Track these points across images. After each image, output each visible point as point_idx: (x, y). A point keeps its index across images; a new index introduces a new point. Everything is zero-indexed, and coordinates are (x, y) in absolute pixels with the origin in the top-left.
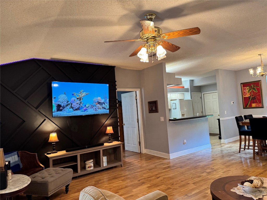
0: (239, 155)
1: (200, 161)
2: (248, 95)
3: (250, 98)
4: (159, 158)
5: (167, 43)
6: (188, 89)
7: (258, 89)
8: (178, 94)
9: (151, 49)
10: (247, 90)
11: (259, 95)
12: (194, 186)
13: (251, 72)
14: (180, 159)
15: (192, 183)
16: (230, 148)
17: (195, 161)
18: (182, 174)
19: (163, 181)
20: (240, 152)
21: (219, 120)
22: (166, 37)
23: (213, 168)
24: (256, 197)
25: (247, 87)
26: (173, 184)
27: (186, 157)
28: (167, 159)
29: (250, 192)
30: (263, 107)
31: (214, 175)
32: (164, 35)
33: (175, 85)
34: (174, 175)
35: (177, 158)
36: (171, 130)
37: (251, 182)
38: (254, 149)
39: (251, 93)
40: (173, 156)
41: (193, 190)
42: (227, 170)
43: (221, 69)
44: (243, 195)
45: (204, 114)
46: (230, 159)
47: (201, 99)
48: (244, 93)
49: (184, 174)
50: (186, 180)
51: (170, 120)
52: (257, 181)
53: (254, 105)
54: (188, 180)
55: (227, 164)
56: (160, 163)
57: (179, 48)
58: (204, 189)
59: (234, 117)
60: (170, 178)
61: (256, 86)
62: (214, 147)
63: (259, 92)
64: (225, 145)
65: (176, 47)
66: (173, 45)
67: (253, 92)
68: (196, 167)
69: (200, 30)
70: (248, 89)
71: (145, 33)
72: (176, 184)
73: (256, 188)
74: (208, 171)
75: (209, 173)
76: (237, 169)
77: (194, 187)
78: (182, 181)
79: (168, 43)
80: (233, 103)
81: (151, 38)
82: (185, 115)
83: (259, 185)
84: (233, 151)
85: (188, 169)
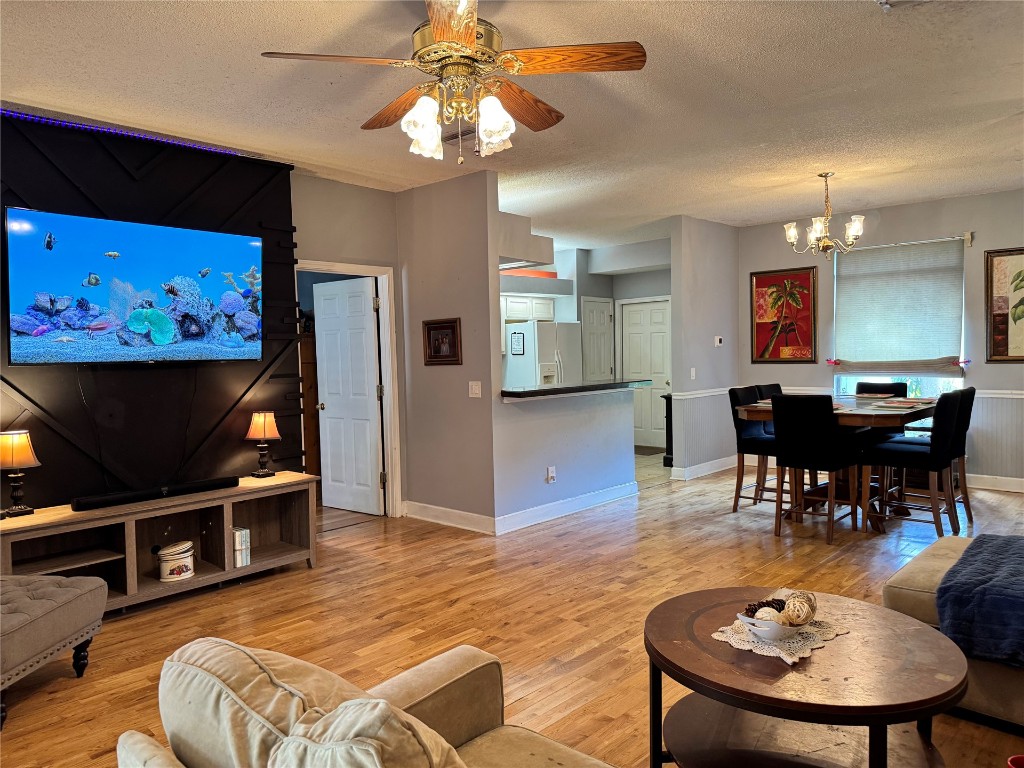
0: (731, 518)
1: (600, 540)
2: (768, 319)
3: (776, 328)
4: (457, 533)
5: (517, 91)
6: (569, 282)
7: (805, 298)
8: (535, 301)
9: (454, 104)
10: (770, 300)
11: (806, 319)
12: (579, 629)
13: (792, 233)
14: (531, 536)
15: (574, 617)
16: (701, 498)
17: (583, 541)
18: (538, 586)
19: (470, 615)
20: (735, 510)
21: (668, 399)
22: (517, 65)
23: (645, 564)
24: (792, 655)
25: (769, 287)
26: (506, 624)
27: (552, 526)
28: (484, 535)
29: (775, 640)
30: (814, 361)
31: (647, 588)
32: (509, 56)
33: (528, 261)
34: (509, 590)
35: (520, 533)
36: (504, 430)
37: (779, 605)
38: (780, 502)
39: (780, 310)
40: (506, 524)
41: (577, 641)
42: (690, 571)
43: (689, 218)
44: (751, 651)
45: (618, 376)
46: (700, 533)
47: (612, 324)
48: (760, 307)
49: (546, 585)
50: (552, 607)
51: (505, 394)
52: (798, 604)
53: (786, 352)
54: (558, 609)
55: (693, 551)
56: (458, 551)
57: (559, 117)
58: (615, 638)
59: (726, 391)
60: (497, 602)
61: (801, 287)
62: (647, 494)
63: (806, 308)
64: (684, 486)
65: (550, 111)
66: (537, 101)
67: (788, 305)
68: (587, 560)
69: (645, 55)
70: (771, 294)
71: (438, 39)
72: (518, 624)
73: (791, 625)
74: (628, 574)
75: (631, 583)
76: (722, 568)
77: (580, 632)
78: (539, 613)
79: (522, 91)
80: (720, 341)
81: (458, 64)
82: (555, 378)
83: (803, 616)
84: (707, 506)
85: (559, 569)
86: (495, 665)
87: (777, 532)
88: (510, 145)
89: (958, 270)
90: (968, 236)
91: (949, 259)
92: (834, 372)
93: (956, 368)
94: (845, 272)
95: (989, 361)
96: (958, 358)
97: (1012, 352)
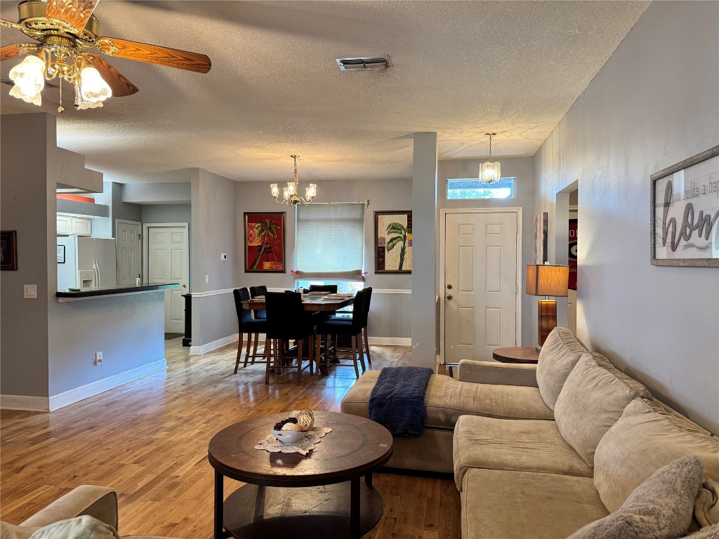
0: (234, 379)
1: (143, 404)
2: (256, 243)
3: (261, 250)
4: (12, 414)
5: (106, 66)
6: (106, 207)
7: (278, 232)
9: (56, 66)
10: (257, 231)
11: (279, 245)
12: (137, 469)
13: (275, 190)
14: (85, 407)
15: (133, 461)
16: (213, 366)
17: (129, 406)
18: (97, 444)
19: (39, 476)
20: (236, 372)
21: (188, 298)
22: (113, 49)
23: (180, 415)
24: (304, 449)
25: (256, 223)
26: (75, 477)
27: (100, 398)
28: (37, 413)
29: (292, 443)
30: (284, 272)
31: (185, 432)
32: (107, 41)
33: (81, 189)
34: (71, 452)
35: (71, 407)
36: (58, 324)
37: (294, 421)
38: (268, 362)
39: (263, 238)
40: (59, 401)
41: (138, 477)
42: (214, 415)
43: (204, 171)
44: (280, 452)
45: (145, 281)
46: (217, 389)
47: (140, 241)
48: (251, 235)
49: (104, 443)
50: (113, 457)
51: (59, 295)
52: (305, 418)
53: (267, 265)
54: (118, 458)
55: (213, 402)
56: (14, 428)
57: (135, 90)
58: (168, 470)
59: (232, 290)
60: (63, 462)
61: (275, 224)
62: (173, 367)
63: (279, 238)
64: (200, 359)
65: (129, 85)
66: (120, 76)
67: (268, 236)
68: (134, 420)
69: (210, 65)
70: (258, 227)
71: (49, 15)
72: (85, 475)
73: (301, 431)
74: (169, 424)
75: (172, 430)
76: (235, 410)
77: (139, 471)
78: (101, 464)
79: (109, 67)
80: (225, 257)
81: (62, 37)
82: (93, 282)
83: (308, 425)
84: (219, 371)
85: (113, 429)
86: (113, 495)
87: (267, 383)
88: (102, 105)
89: (360, 221)
90: (366, 202)
91: (357, 214)
92: (295, 278)
93: (359, 276)
94: (302, 216)
95: (376, 273)
96: (361, 271)
97: (387, 268)
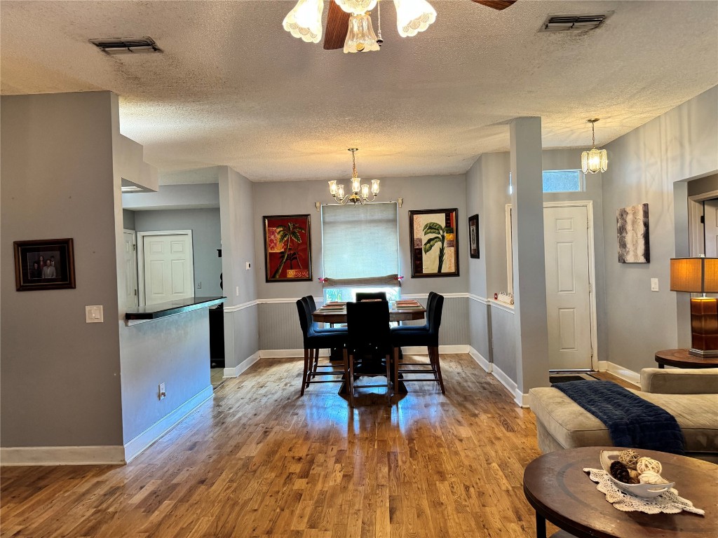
1: (232, 443)
2: (278, 249)
3: (283, 257)
7: (303, 236)
10: (279, 237)
11: (305, 251)
13: (334, 188)
16: (265, 389)
17: (218, 448)
18: (234, 505)
20: (302, 394)
23: (296, 456)
25: (278, 227)
28: (111, 467)
30: (311, 280)
33: (140, 186)
34: (211, 519)
39: (286, 244)
40: (133, 449)
42: (335, 451)
45: (141, 297)
47: (135, 252)
48: (272, 241)
51: (130, 316)
53: (291, 273)
61: (300, 228)
63: (304, 243)
67: (292, 241)
70: (279, 232)
80: (250, 266)
85: (232, 480)
89: (393, 221)
90: (400, 201)
91: (389, 214)
92: (324, 286)
93: (396, 282)
94: (327, 219)
95: (413, 277)
96: (397, 275)
97: (425, 271)
